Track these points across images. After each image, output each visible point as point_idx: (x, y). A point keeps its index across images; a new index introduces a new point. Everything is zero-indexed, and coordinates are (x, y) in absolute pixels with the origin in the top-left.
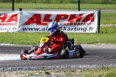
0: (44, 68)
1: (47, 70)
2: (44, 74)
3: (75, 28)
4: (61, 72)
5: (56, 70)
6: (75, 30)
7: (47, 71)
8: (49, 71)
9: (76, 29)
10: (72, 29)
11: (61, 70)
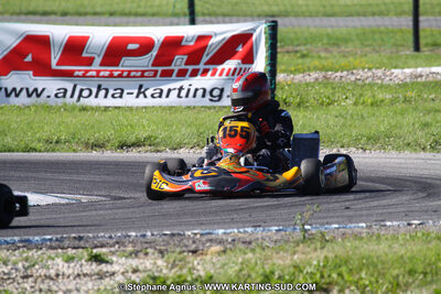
0: (80, 238)
1: (96, 247)
2: (83, 261)
3: (181, 89)
4: (146, 254)
5: (130, 248)
6: (179, 96)
7: (95, 251)
8: (104, 250)
9: (183, 93)
10: (169, 91)
11: (146, 245)
